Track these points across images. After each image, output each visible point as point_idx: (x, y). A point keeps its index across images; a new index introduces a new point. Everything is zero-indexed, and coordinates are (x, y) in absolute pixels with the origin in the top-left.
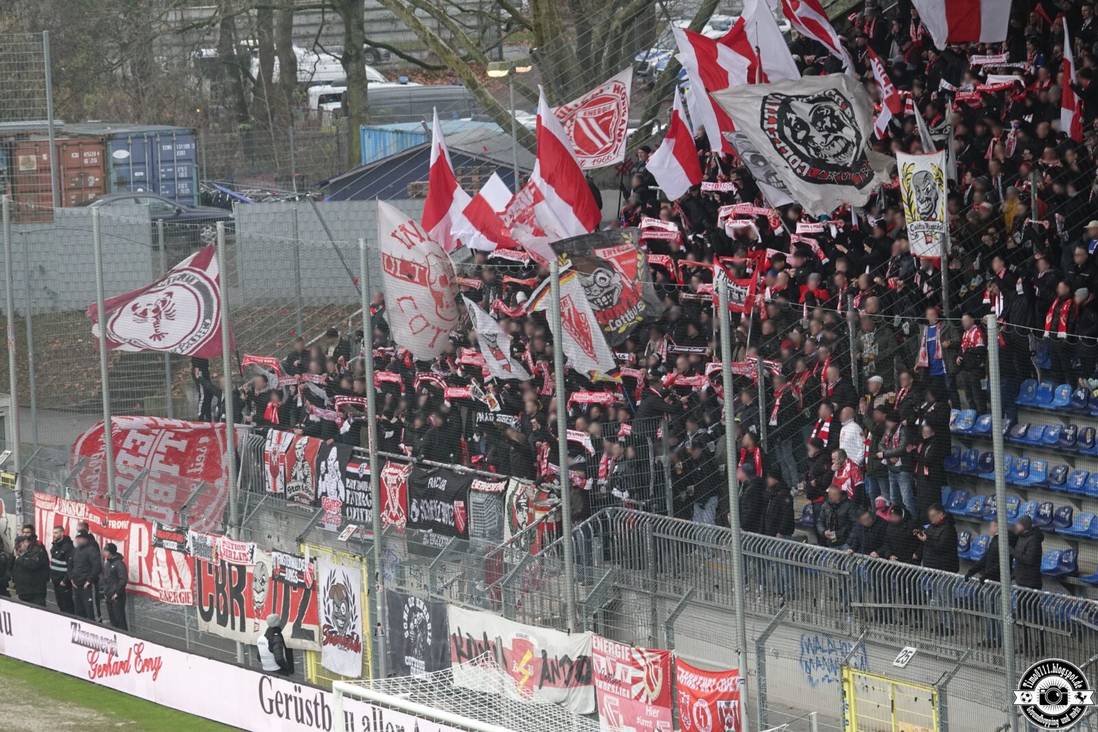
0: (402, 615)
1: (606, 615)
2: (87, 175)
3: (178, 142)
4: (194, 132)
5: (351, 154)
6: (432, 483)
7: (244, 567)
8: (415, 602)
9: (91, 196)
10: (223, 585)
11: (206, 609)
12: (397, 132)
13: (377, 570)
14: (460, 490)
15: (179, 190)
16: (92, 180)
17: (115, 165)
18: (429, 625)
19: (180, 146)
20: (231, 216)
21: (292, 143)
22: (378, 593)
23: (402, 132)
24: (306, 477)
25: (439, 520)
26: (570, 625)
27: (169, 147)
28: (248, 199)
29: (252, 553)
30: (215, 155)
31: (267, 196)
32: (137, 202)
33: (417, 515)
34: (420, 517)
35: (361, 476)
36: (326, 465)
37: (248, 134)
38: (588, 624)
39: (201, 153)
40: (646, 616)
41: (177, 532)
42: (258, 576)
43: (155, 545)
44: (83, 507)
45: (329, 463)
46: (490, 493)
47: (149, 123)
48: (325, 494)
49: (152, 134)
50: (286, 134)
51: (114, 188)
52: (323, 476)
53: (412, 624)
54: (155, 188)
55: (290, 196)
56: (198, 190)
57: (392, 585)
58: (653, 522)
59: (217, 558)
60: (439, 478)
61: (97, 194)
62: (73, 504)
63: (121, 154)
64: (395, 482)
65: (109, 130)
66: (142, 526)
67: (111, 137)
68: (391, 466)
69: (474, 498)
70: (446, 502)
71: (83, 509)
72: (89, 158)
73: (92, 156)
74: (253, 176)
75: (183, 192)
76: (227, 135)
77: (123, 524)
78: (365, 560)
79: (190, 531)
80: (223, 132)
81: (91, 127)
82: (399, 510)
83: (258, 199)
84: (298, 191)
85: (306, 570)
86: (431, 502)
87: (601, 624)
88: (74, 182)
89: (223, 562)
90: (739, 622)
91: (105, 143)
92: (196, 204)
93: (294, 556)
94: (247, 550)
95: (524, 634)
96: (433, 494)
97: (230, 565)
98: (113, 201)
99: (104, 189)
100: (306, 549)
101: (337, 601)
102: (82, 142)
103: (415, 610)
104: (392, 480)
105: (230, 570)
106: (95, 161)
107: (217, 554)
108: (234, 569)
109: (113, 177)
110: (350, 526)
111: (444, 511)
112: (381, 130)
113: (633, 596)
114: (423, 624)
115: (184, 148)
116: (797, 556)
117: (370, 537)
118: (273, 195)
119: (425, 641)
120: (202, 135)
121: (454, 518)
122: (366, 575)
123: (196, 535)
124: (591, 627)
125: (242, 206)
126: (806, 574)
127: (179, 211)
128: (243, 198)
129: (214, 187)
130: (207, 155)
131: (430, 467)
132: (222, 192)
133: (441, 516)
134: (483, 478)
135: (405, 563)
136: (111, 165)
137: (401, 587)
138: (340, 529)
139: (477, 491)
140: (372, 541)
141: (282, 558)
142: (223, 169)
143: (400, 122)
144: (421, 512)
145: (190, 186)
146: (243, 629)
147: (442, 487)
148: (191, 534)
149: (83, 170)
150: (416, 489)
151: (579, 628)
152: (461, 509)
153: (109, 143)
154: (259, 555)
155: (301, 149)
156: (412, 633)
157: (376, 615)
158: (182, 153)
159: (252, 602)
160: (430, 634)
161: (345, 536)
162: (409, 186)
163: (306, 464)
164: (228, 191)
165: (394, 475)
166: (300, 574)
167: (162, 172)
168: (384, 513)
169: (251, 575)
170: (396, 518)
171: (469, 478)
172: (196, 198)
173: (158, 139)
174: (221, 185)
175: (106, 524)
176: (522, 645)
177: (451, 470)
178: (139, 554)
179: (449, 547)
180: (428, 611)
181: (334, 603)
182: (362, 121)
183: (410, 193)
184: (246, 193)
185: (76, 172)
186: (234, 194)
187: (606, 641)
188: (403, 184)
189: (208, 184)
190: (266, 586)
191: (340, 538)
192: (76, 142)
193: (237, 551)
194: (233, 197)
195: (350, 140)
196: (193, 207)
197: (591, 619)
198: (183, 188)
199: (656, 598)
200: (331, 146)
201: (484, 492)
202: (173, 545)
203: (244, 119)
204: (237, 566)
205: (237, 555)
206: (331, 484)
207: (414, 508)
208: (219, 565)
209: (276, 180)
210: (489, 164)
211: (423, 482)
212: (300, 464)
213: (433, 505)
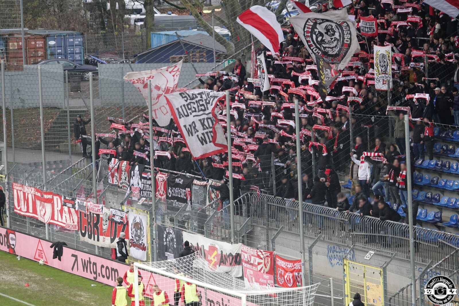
0: (163, 235)
1: (248, 236)
2: (38, 51)
3: (75, 38)
4: (82, 34)
5: (147, 43)
6: (177, 180)
7: (99, 215)
8: (169, 230)
9: (39, 60)
10: (90, 222)
11: (83, 232)
12: (166, 35)
13: (154, 217)
14: (189, 184)
15: (76, 58)
16: (40, 53)
17: (49, 47)
18: (175, 239)
19: (76, 40)
20: (97, 69)
21: (123, 39)
22: (154, 226)
23: (168, 35)
24: (126, 178)
25: (180, 196)
26: (232, 240)
27: (72, 40)
28: (104, 62)
29: (102, 209)
30: (91, 43)
31: (112, 61)
32: (59, 63)
33: (171, 194)
34: (172, 194)
35: (148, 178)
36: (134, 173)
37: (104, 35)
38: (240, 240)
39: (85, 43)
40: (264, 237)
41: (72, 200)
42: (104, 218)
43: (64, 205)
44: (33, 189)
45: (135, 172)
46: (201, 185)
47: (64, 30)
48: (133, 185)
49: (65, 34)
50: (121, 35)
51: (49, 57)
52: (132, 178)
53: (168, 239)
54: (66, 57)
55: (122, 61)
56: (84, 58)
57: (159, 223)
58: (268, 198)
59: (88, 211)
60: (180, 179)
61: (42, 59)
62: (29, 188)
63: (52, 43)
64: (162, 180)
65: (47, 32)
66: (58, 197)
67: (48, 36)
68: (160, 174)
69: (194, 187)
70: (183, 189)
71: (33, 190)
72: (39, 44)
73: (40, 43)
74: (107, 52)
75: (77, 58)
76: (96, 35)
77: (50, 196)
78: (148, 213)
79: (77, 200)
80: (94, 34)
81: (40, 31)
82: (163, 192)
83: (109, 62)
84: (125, 59)
85: (124, 216)
86: (177, 189)
87: (246, 240)
88: (33, 54)
89: (90, 213)
90: (301, 240)
91: (45, 38)
92: (83, 63)
93: (119, 210)
94: (100, 208)
95: (213, 244)
96: (177, 185)
97: (93, 214)
98: (48, 62)
99: (45, 57)
100: (125, 208)
101: (136, 229)
102: (36, 37)
103: (169, 233)
104: (161, 179)
105: (93, 216)
106: (41, 45)
107: (88, 209)
108: (95, 215)
109: (49, 52)
110: (143, 198)
111: (182, 193)
112: (159, 34)
113: (259, 229)
114: (172, 239)
115: (78, 40)
116: (326, 213)
117: (151, 203)
118: (115, 60)
119: (174, 246)
120: (86, 35)
121: (186, 195)
122: (149, 219)
123: (79, 201)
124: (241, 241)
125: (101, 65)
126: (330, 220)
127: (76, 67)
128: (102, 61)
129: (90, 57)
130: (88, 43)
131: (176, 174)
132: (94, 59)
133: (181, 195)
134: (198, 179)
135: (165, 214)
136: (48, 47)
137: (163, 224)
138: (139, 199)
139: (195, 184)
140: (152, 204)
141: (114, 211)
142: (94, 49)
143: (168, 31)
144: (172, 193)
145: (80, 56)
146: (98, 240)
147: (181, 182)
148: (77, 201)
149: (36, 49)
150: (170, 183)
151: (236, 242)
152: (189, 191)
153: (47, 38)
154: (105, 210)
155: (127, 41)
156: (168, 243)
157: (153, 235)
158: (77, 43)
159: (102, 229)
160: (175, 243)
161: (141, 202)
162: (170, 57)
163: (126, 173)
164: (96, 58)
165: (162, 177)
166: (122, 218)
167: (69, 50)
168: (157, 193)
169: (102, 218)
170: (162, 195)
171: (192, 179)
172: (83, 61)
173: (67, 37)
174: (93, 56)
175: (42, 196)
176: (213, 248)
177: (185, 176)
178: (57, 209)
179: (183, 207)
180: (174, 234)
181: (135, 230)
182: (152, 30)
183: (170, 60)
184: (104, 59)
185: (34, 50)
186: (99, 60)
187: (247, 247)
188: (168, 56)
189: (88, 55)
190: (108, 223)
191: (138, 203)
192: (33, 37)
193: (96, 208)
194: (98, 61)
195: (147, 38)
196: (81, 65)
197: (241, 238)
198: (78, 57)
199: (268, 230)
200: (139, 40)
201: (198, 185)
202: (70, 205)
203: (103, 28)
204: (96, 214)
205: (96, 210)
206: (135, 181)
207: (170, 191)
208: (89, 214)
209: (116, 54)
210: (203, 49)
211: (174, 180)
212: (123, 173)
213: (177, 190)
